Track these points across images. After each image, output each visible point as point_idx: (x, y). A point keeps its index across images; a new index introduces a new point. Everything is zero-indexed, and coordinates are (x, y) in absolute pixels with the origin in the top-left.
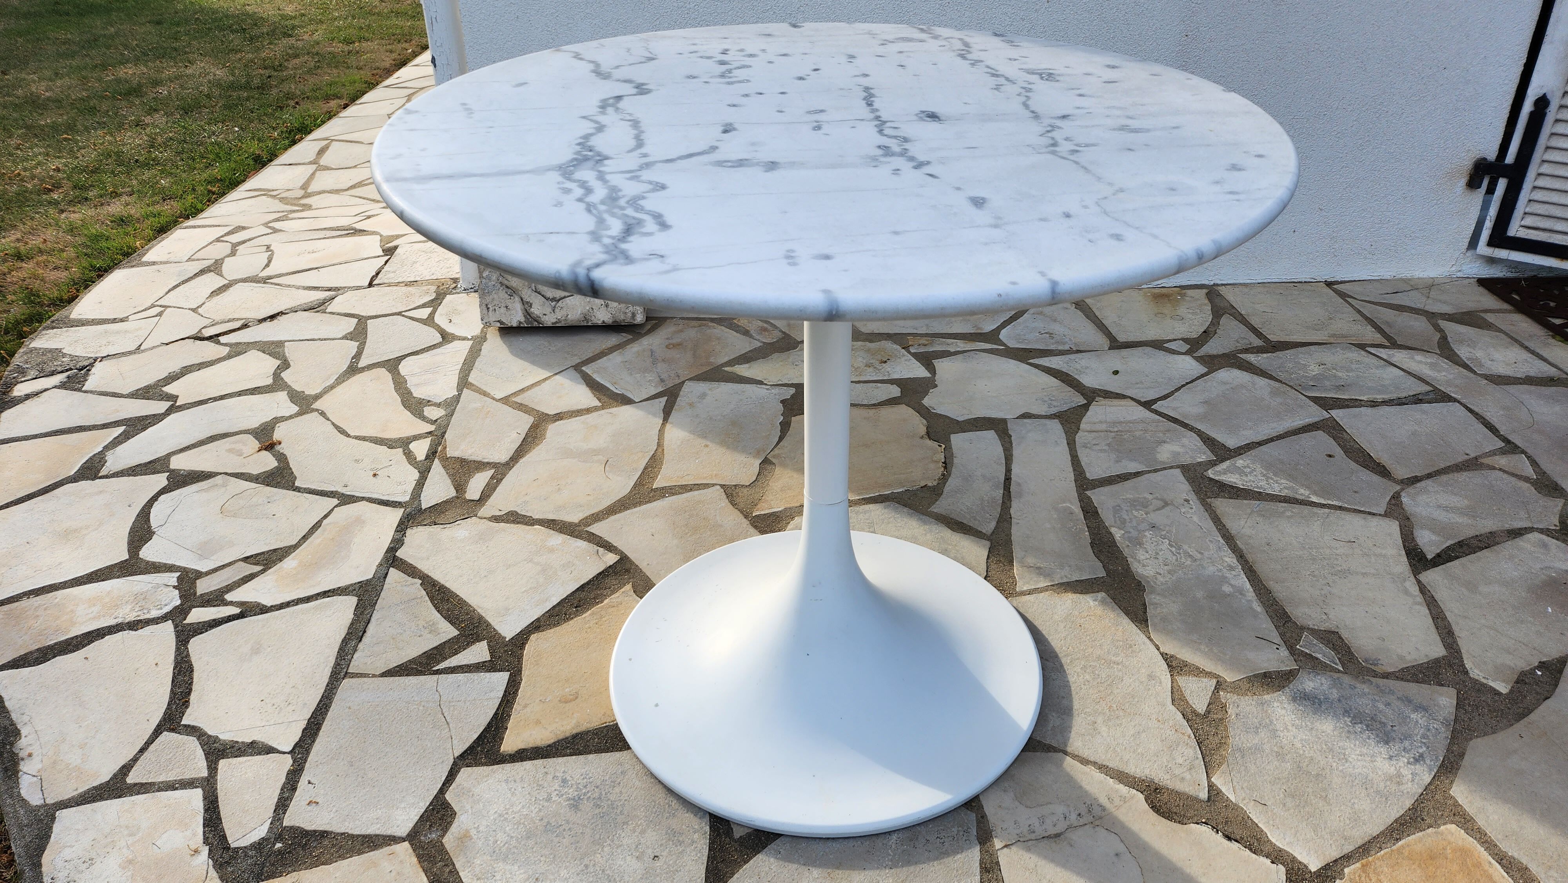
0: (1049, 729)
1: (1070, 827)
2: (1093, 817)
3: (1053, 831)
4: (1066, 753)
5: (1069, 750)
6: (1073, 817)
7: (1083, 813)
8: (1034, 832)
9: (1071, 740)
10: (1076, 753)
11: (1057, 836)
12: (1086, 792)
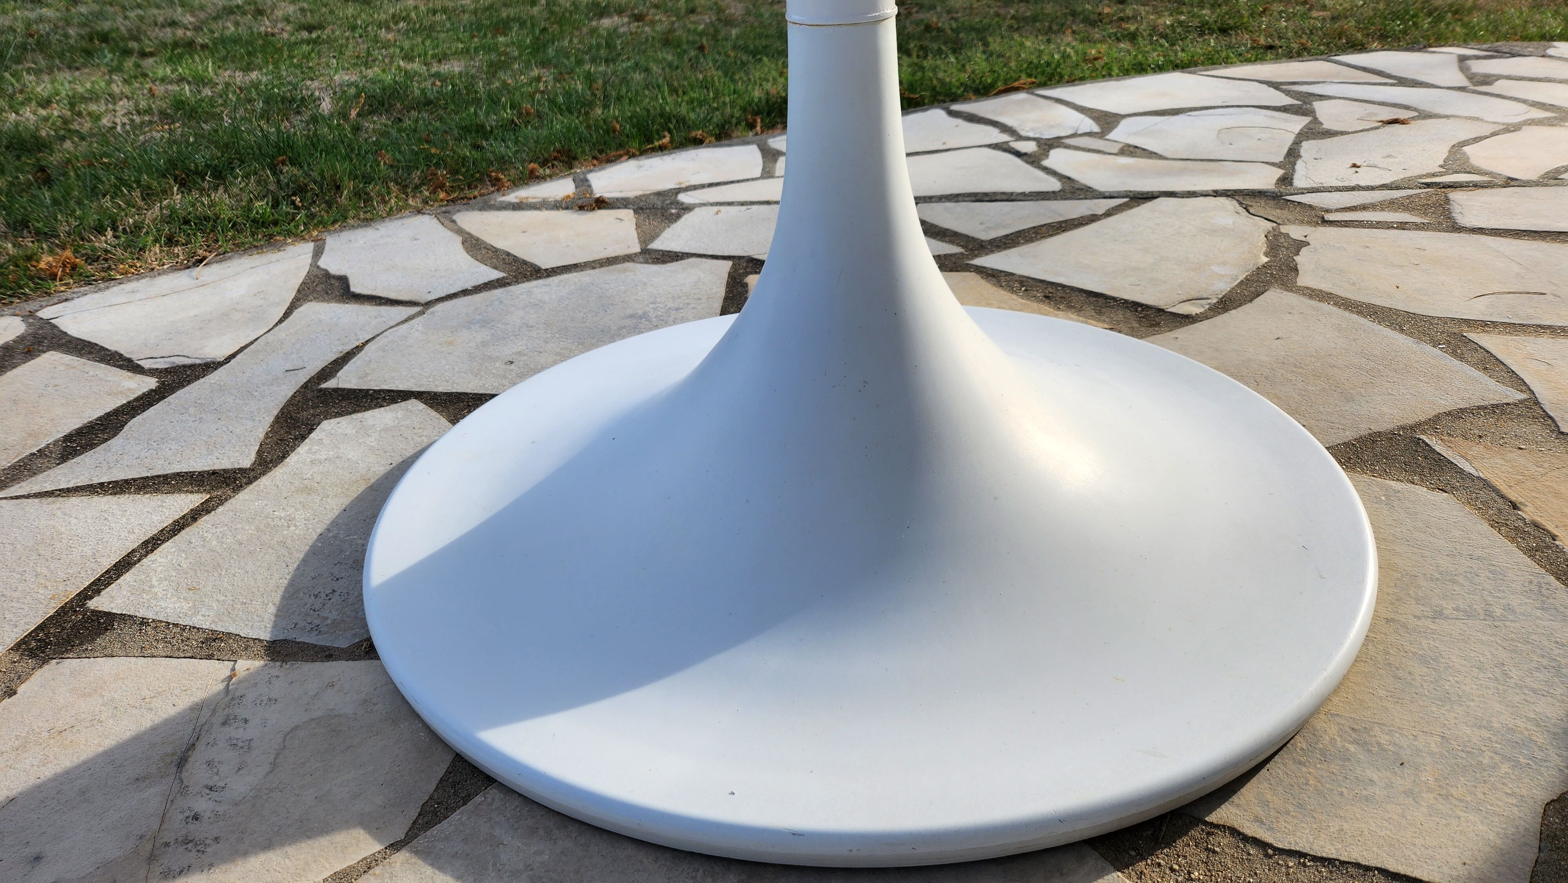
0: (497, 832)
1: (184, 790)
2: (167, 844)
3: (197, 759)
4: (395, 846)
5: (401, 857)
6: (202, 805)
7: (193, 827)
8: (224, 724)
9: (429, 870)
10: (377, 870)
11: (182, 762)
12: (245, 854)
